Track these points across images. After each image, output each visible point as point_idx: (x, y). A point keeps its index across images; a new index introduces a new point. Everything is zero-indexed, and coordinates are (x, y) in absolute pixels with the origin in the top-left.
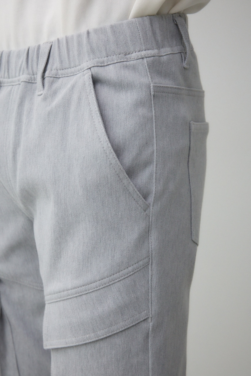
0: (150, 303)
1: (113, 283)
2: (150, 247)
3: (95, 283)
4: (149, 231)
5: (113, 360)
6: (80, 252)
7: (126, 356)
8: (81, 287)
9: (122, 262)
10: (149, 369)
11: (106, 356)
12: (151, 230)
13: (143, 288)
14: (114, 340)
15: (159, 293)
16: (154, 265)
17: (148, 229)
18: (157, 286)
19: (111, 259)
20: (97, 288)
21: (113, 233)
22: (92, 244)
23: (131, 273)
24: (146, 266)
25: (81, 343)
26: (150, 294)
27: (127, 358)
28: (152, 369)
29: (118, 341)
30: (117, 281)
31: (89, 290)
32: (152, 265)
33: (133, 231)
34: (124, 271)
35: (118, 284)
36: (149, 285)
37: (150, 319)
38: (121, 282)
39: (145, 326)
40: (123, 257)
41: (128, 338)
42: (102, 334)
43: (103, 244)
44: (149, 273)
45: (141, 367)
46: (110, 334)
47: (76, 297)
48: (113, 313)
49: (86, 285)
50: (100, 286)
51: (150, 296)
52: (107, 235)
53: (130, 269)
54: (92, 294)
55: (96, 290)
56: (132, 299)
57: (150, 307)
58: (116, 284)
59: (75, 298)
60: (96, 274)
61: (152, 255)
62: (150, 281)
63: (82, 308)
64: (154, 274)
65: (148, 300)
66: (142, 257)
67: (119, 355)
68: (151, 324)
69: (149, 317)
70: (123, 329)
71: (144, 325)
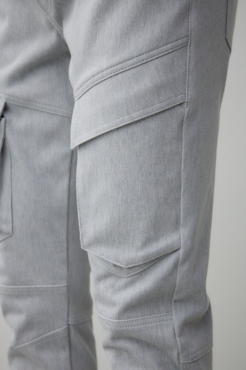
0: (187, 86)
1: (151, 61)
2: (190, 26)
3: (132, 60)
4: (189, 10)
5: (146, 146)
6: (118, 28)
7: (160, 143)
8: (117, 65)
9: (162, 38)
10: (181, 160)
11: (139, 142)
12: (191, 9)
13: (181, 69)
14: (148, 124)
15: (196, 78)
16: (192, 46)
17: (188, 7)
18: (194, 69)
19: (151, 34)
20: (134, 65)
21: (154, 7)
22: (132, 18)
23: (170, 51)
24: (185, 46)
25: (113, 128)
26: (187, 77)
27: (160, 145)
28: (185, 160)
29: (152, 124)
30: (155, 57)
31: (125, 68)
32: (190, 46)
33: (174, 6)
34: (163, 47)
35: (156, 61)
36: (186, 68)
37: (186, 104)
38: (160, 59)
39: (181, 111)
40: (163, 32)
41: (163, 122)
42: (136, 116)
43: (143, 18)
44: (188, 54)
45: (173, 157)
46: (145, 116)
47: (111, 77)
48: (150, 92)
49: (123, 63)
50: (137, 63)
51: (187, 79)
52: (148, 8)
53: (169, 46)
54: (128, 73)
55: (133, 68)
56: (169, 79)
57: (187, 91)
58: (154, 61)
59: (110, 79)
60: (134, 49)
61: (191, 35)
62: (188, 63)
63: (117, 89)
64: (192, 56)
65: (185, 83)
66: (182, 35)
67: (152, 141)
68: (186, 110)
69: (184, 102)
70: (159, 111)
71: (179, 110)
